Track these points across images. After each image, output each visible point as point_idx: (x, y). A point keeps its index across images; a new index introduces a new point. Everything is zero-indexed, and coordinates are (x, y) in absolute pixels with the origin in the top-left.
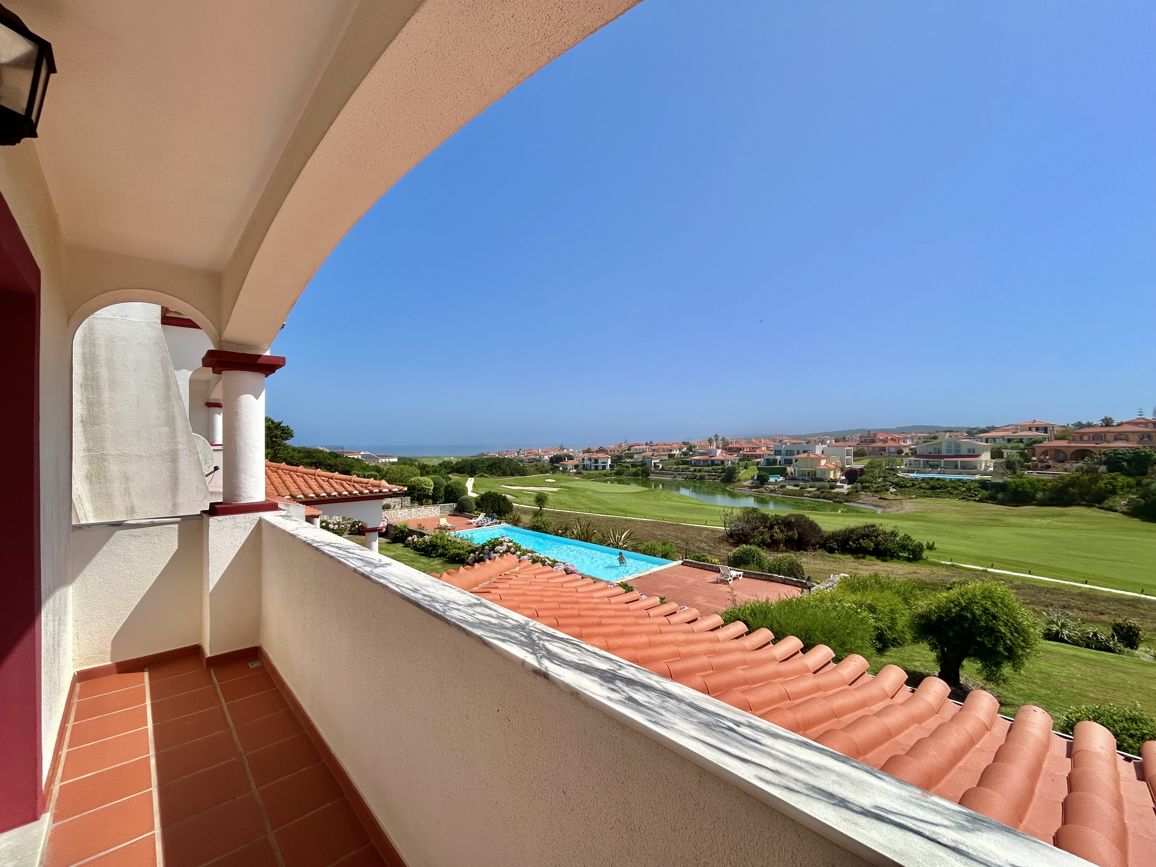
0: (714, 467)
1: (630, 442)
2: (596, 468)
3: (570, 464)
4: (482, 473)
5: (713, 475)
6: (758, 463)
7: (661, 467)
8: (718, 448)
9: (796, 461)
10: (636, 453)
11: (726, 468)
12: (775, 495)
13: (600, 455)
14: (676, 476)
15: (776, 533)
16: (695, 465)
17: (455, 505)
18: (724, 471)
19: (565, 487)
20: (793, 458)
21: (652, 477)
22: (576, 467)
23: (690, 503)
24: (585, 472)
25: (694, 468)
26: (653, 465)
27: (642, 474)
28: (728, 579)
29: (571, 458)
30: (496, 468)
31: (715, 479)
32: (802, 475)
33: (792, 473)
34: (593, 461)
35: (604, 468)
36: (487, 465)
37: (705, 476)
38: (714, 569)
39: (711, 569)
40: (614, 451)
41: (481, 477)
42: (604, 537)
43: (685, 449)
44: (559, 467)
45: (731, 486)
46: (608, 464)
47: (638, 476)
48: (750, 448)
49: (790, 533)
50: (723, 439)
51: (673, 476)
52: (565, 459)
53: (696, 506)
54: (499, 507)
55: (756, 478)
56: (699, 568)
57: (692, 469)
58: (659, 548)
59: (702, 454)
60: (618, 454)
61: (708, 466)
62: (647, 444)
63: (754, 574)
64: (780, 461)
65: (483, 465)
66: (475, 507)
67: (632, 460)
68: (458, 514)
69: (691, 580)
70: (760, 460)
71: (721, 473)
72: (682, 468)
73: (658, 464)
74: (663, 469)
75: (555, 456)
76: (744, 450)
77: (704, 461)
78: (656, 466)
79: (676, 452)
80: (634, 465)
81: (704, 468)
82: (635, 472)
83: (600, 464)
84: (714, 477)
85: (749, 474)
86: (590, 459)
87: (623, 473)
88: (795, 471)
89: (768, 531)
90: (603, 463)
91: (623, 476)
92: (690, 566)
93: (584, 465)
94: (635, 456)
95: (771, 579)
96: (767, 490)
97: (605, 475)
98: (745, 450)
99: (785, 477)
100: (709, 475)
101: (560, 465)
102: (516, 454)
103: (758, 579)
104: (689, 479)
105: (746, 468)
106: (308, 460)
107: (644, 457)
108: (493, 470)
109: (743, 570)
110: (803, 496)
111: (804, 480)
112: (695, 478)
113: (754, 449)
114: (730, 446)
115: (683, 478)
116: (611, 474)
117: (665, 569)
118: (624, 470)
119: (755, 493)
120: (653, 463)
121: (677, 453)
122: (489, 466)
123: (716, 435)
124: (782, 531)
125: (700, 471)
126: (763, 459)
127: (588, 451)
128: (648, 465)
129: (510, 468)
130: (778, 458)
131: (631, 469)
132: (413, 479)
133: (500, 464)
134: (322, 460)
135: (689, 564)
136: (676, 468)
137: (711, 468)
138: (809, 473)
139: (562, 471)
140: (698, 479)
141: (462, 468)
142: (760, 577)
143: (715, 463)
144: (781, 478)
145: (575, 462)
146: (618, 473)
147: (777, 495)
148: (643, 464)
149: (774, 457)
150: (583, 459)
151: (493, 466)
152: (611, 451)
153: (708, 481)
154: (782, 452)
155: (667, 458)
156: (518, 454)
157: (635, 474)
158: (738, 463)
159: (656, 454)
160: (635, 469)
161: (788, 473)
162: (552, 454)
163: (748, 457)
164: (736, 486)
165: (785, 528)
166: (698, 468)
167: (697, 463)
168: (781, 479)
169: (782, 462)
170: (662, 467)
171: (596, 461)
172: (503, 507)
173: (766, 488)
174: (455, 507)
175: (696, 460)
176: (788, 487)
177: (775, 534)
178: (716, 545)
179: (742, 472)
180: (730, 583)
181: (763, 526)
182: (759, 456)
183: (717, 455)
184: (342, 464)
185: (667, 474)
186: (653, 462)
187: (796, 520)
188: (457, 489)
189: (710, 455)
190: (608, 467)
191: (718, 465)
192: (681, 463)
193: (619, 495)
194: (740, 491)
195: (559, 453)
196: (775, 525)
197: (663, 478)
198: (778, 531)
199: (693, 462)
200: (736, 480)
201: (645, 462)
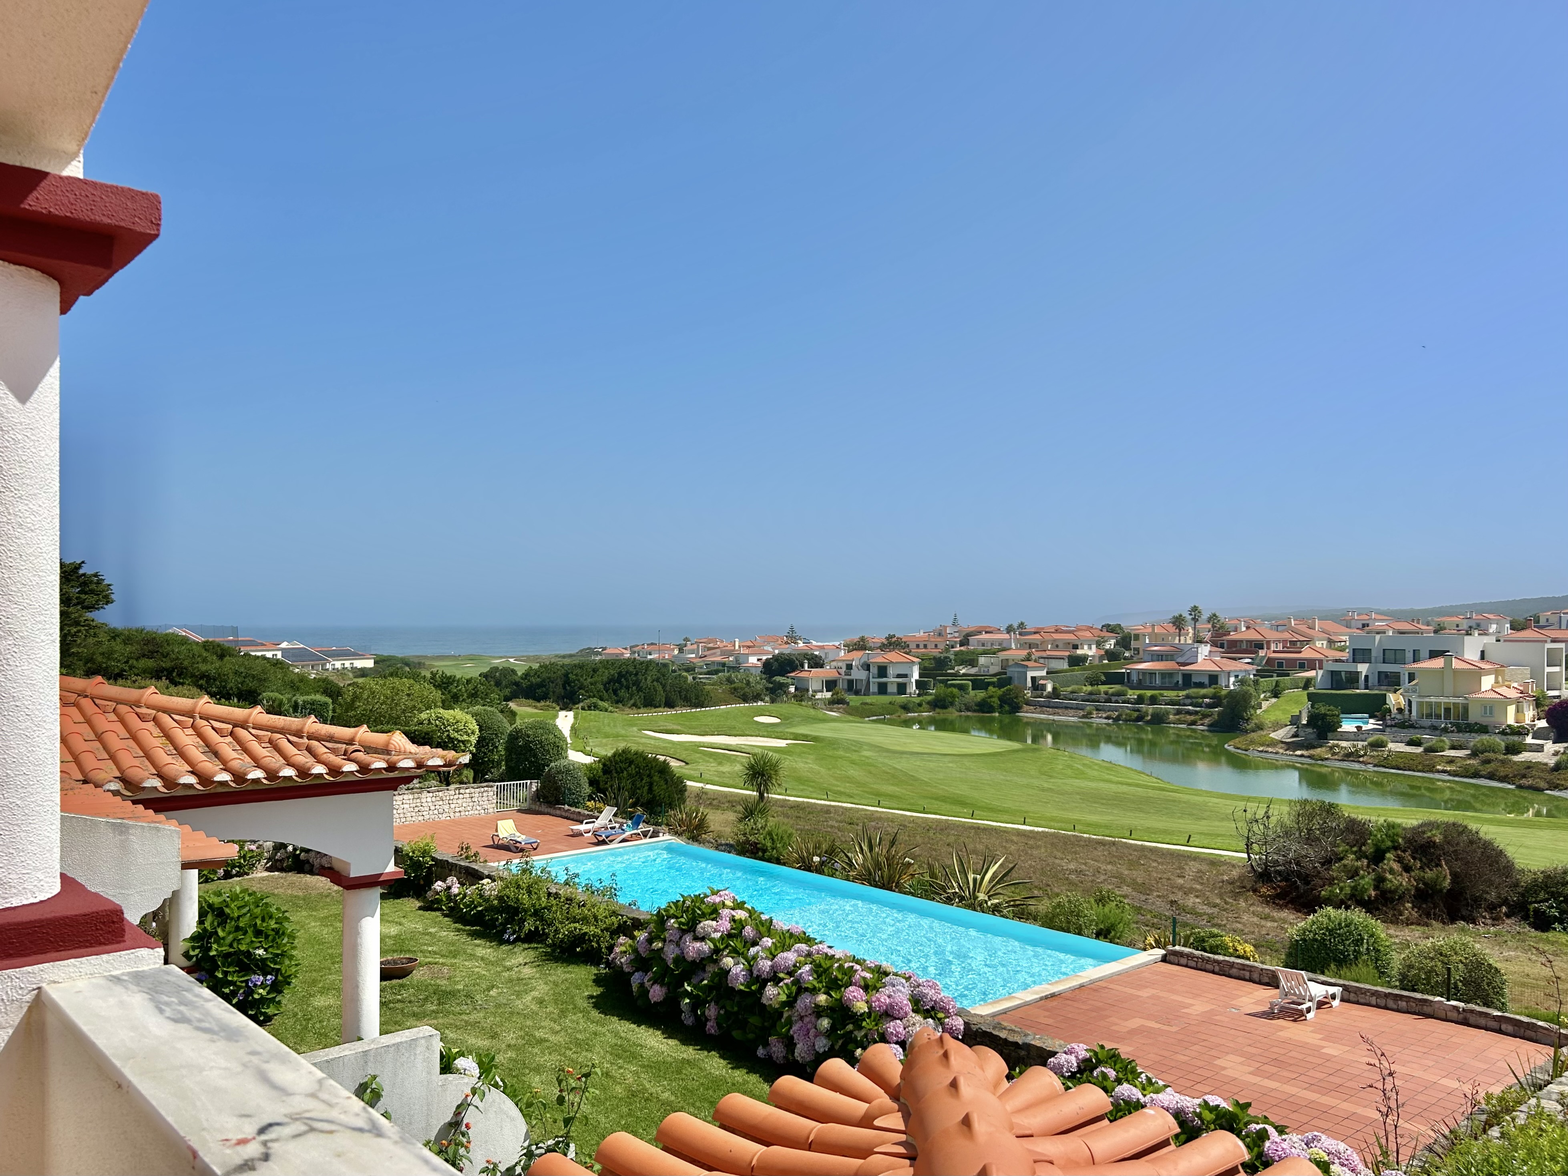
0: (1192, 691)
1: (968, 623)
2: (883, 689)
3: (814, 678)
4: (594, 700)
5: (1189, 713)
6: (1308, 683)
7: (1049, 688)
8: (1200, 641)
9: (1412, 677)
10: (985, 653)
11: (1224, 693)
12: (1356, 766)
13: (893, 656)
14: (1091, 713)
15: (1391, 871)
16: (1140, 686)
17: (535, 785)
18: (1217, 700)
19: (805, 737)
20: (1404, 670)
21: (1027, 714)
22: (830, 685)
23: (1138, 785)
24: (852, 699)
25: (1138, 692)
26: (1029, 684)
27: (1001, 706)
28: (1304, 1007)
29: (817, 663)
30: (628, 688)
31: (1194, 723)
32: (1429, 716)
33: (1400, 710)
34: (874, 670)
35: (902, 689)
36: (605, 679)
37: (1167, 713)
38: (1256, 976)
39: (1247, 975)
40: (925, 646)
41: (589, 708)
42: (933, 875)
43: (1110, 644)
44: (787, 686)
45: (1239, 741)
46: (913, 680)
47: (991, 709)
48: (1285, 641)
49: (1429, 874)
50: (1213, 618)
51: (1081, 713)
52: (802, 666)
53: (1152, 793)
54: (650, 790)
55: (1304, 722)
56: (1213, 972)
57: (1133, 694)
58: (1092, 912)
59: (1159, 657)
60: (935, 653)
61: (1176, 687)
62: (1009, 630)
63: (1375, 994)
64: (1366, 677)
65: (596, 678)
66: (587, 789)
67: (973, 671)
68: (543, 808)
69: (1198, 1007)
70: (1311, 674)
71: (1209, 706)
72: (1106, 693)
73: (1042, 682)
74: (1055, 693)
75: (776, 658)
76: (1268, 648)
77: (1165, 675)
78: (1037, 686)
79: (1089, 651)
80: (979, 684)
81: (1165, 693)
82: (984, 700)
83: (891, 680)
84: (1192, 718)
85: (1284, 711)
86: (867, 667)
87: (952, 704)
88: (1410, 703)
89: (1368, 866)
90: (899, 676)
91: (950, 709)
92: (1186, 966)
93: (850, 682)
94: (982, 660)
95: (1427, 1009)
96: (1334, 754)
97: (906, 708)
98: (1273, 647)
99: (1383, 718)
100: (1179, 712)
101: (789, 681)
102: (676, 652)
103: (1386, 1008)
104: (1126, 721)
105: (1276, 694)
106: (150, 663)
107: (1005, 664)
108: (622, 693)
109: (1341, 982)
110: (1431, 769)
111: (1434, 728)
112: (1140, 718)
113: (1294, 645)
114: (1233, 636)
115: (1108, 718)
116: (920, 705)
117: (1119, 974)
118: (954, 696)
119: (1300, 759)
120: (1029, 680)
121: (1090, 653)
122: (611, 680)
123: (1195, 609)
124: (1407, 869)
125: (1153, 700)
126: (1320, 672)
127: (861, 645)
128: (1016, 682)
129: (664, 686)
130: (1363, 668)
131: (972, 693)
132: (424, 716)
133: (640, 677)
134: (186, 663)
135: (1183, 961)
136: (1091, 693)
137: (1184, 693)
138: (1447, 710)
139: (795, 696)
140: (1148, 723)
141: (541, 685)
142: (1391, 1003)
143: (1195, 679)
144: (1372, 721)
145: (828, 672)
146: (939, 704)
147: (1363, 767)
148: (1003, 680)
149: (1350, 667)
150: (849, 667)
151: (620, 682)
152: (918, 646)
153: (1176, 727)
154: (1374, 654)
155: (1064, 665)
156: (681, 650)
157: (984, 707)
158: (1256, 683)
159: (1036, 654)
160: (981, 694)
161: (1390, 711)
162: (767, 653)
163: (1280, 665)
164: (1252, 742)
165: (1414, 858)
166: (1149, 693)
167: (1145, 680)
168: (1371, 724)
169: (1373, 680)
170: (1054, 689)
171: (882, 671)
172: (660, 790)
173: (1331, 748)
174: (534, 789)
175: (1144, 672)
176: (1391, 746)
177: (1389, 876)
178: (1226, 903)
179: (1265, 705)
180: (1310, 1016)
181: (1355, 853)
182: (1310, 664)
183: (1200, 659)
184: (236, 673)
185: (1066, 708)
186: (1030, 674)
187: (1445, 837)
188: (541, 742)
189: (1180, 660)
190: (913, 688)
191: (1201, 685)
192: (1103, 678)
193: (947, 759)
194: (1263, 754)
195: (787, 649)
196: (1388, 850)
197: (1056, 718)
198: (1396, 866)
199: (1134, 678)
200: (1251, 725)
201: (1008, 675)
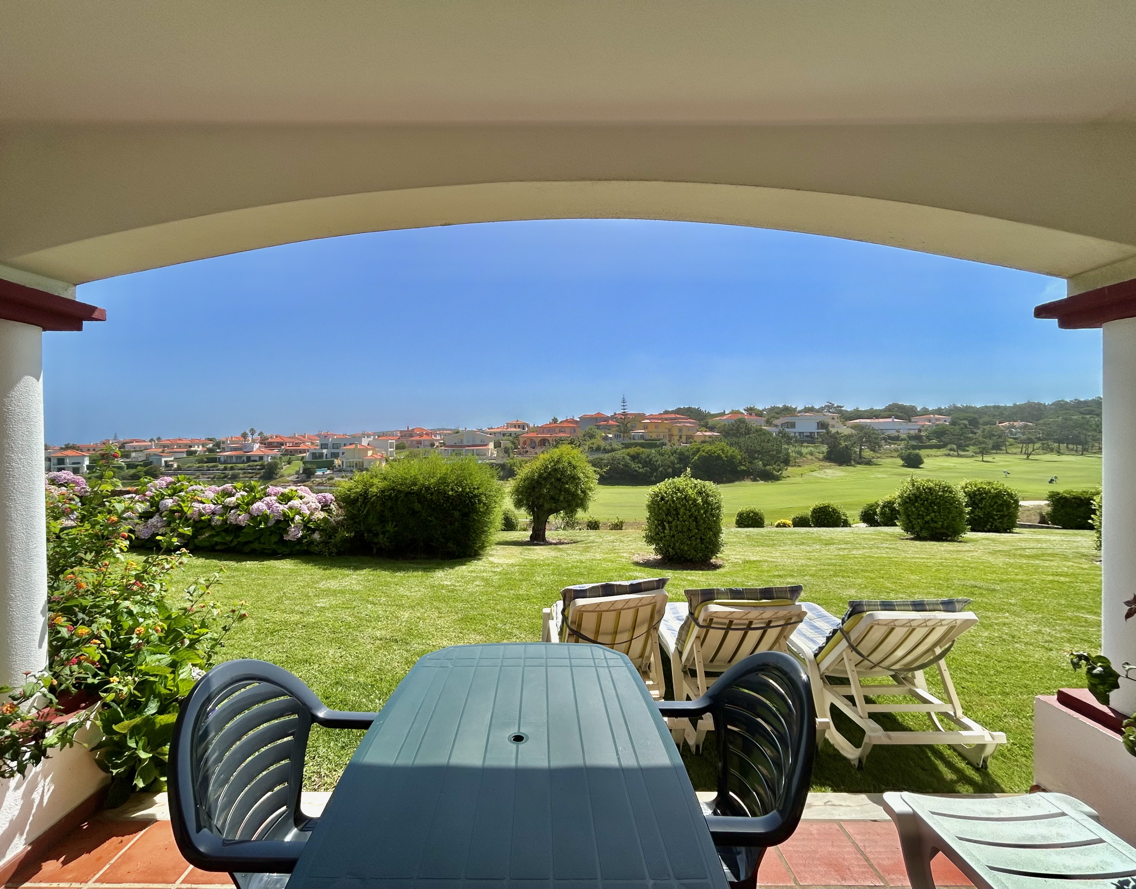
0: (251, 463)
5: (250, 473)
6: (303, 458)
8: (254, 441)
9: (344, 453)
11: (266, 463)
13: (70, 453)
14: (199, 476)
16: (225, 462)
18: (263, 467)
20: (340, 451)
25: (224, 465)
26: (163, 464)
31: (252, 477)
32: (350, 467)
33: (339, 466)
37: (239, 474)
55: (301, 472)
57: (221, 467)
59: (235, 449)
61: (243, 462)
70: (305, 455)
71: (259, 469)
72: (207, 467)
74: (179, 468)
77: (238, 457)
78: (168, 465)
81: (238, 465)
85: (293, 470)
88: (343, 463)
98: (288, 444)
99: (333, 469)
105: (289, 463)
107: (148, 456)
111: (351, 471)
112: (225, 477)
114: (270, 440)
115: (208, 478)
121: (199, 449)
125: (232, 469)
126: (308, 454)
128: (155, 464)
130: (325, 451)
136: (199, 467)
137: (247, 465)
138: (356, 464)
140: (229, 479)
143: (252, 459)
148: (147, 463)
149: (320, 451)
154: (329, 445)
158: (280, 458)
161: (335, 466)
166: (230, 465)
167: (227, 460)
168: (328, 472)
169: (329, 456)
173: (313, 482)
175: (227, 456)
176: (336, 479)
179: (284, 467)
183: (254, 450)
186: (163, 460)
189: (245, 450)
190: (84, 470)
191: (255, 461)
192: (206, 460)
199: (222, 459)
200: (279, 475)
201: (150, 460)
